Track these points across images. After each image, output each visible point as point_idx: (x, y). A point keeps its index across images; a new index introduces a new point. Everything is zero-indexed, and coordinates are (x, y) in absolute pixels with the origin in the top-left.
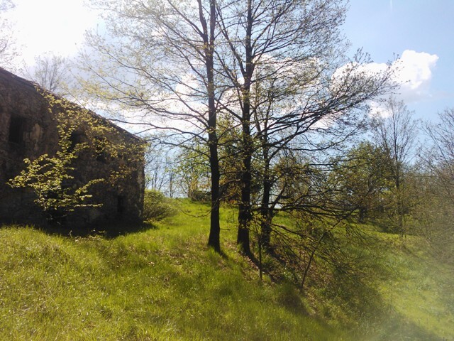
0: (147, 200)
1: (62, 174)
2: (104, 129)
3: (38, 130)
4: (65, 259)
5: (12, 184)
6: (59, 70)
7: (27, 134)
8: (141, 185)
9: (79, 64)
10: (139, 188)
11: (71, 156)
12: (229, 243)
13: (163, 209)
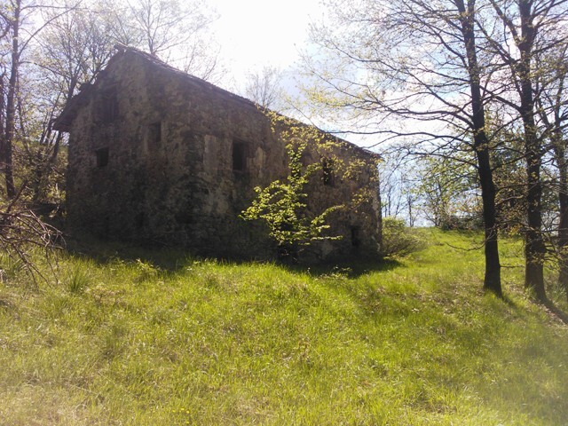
0: (385, 231)
1: (294, 203)
2: (332, 146)
3: (261, 155)
4: (315, 300)
5: (244, 216)
6: (271, 83)
7: (250, 160)
8: (377, 212)
9: (300, 69)
10: (375, 215)
11: (302, 181)
12: (512, 287)
13: (406, 241)
